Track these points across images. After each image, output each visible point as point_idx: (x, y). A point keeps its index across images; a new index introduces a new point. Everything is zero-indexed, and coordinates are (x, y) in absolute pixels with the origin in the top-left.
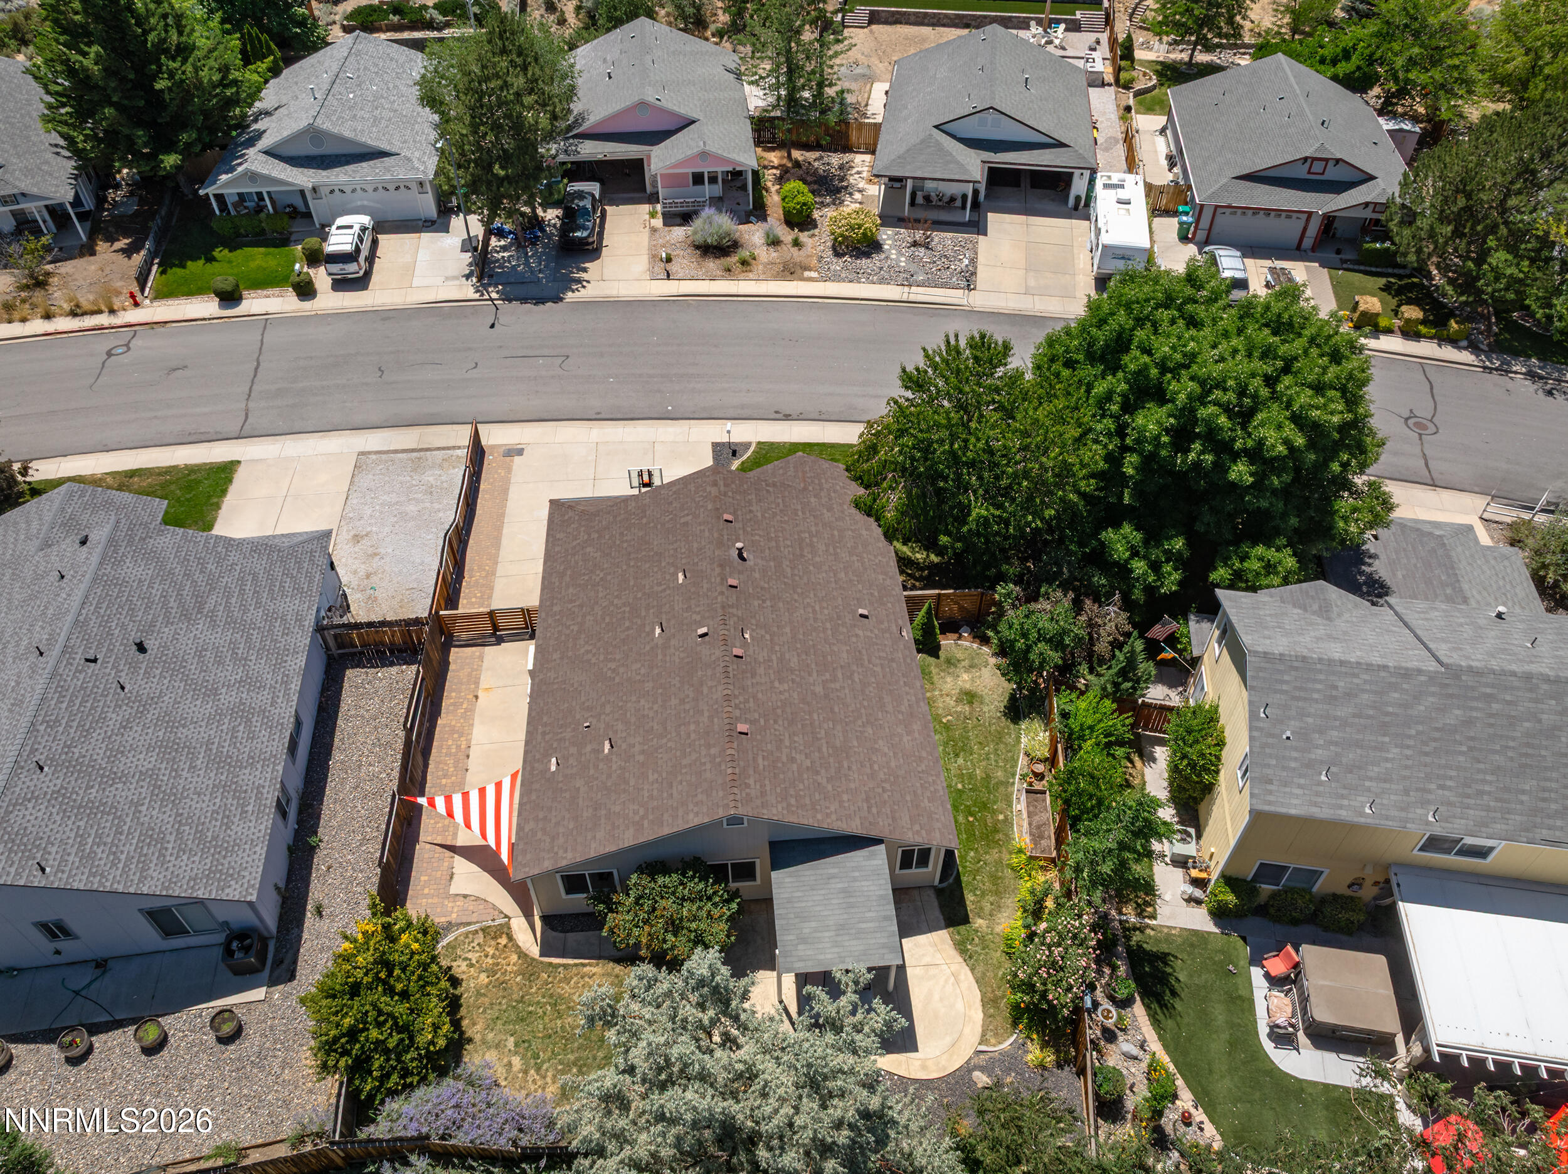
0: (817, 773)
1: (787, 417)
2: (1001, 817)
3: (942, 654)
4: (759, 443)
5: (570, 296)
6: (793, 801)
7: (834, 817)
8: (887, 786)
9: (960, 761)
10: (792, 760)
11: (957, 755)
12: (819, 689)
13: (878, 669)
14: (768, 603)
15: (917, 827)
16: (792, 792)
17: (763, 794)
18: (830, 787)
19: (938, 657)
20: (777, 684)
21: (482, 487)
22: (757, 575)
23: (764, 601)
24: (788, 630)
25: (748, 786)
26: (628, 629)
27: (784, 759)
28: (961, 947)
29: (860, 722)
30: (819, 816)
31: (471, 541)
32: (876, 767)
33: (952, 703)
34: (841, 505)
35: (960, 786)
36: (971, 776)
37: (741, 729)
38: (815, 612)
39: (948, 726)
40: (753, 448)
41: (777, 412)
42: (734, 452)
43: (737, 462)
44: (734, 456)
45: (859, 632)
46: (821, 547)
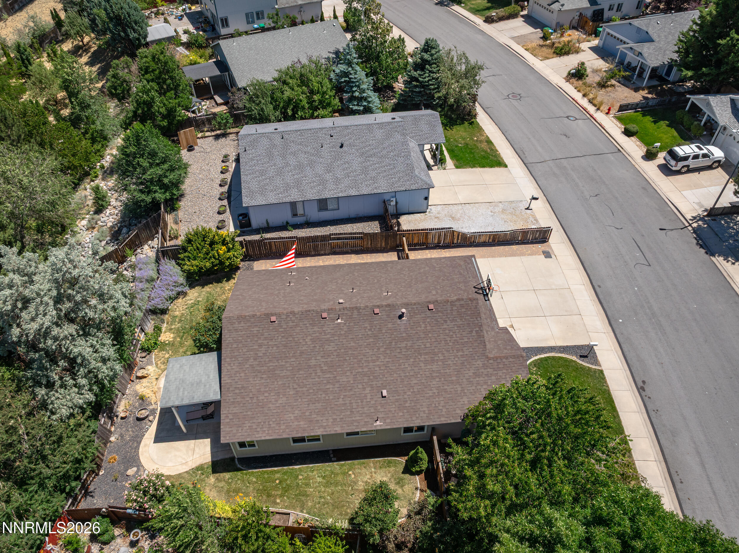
0: (255, 359)
1: (641, 389)
2: (278, 501)
3: (407, 476)
4: (601, 372)
5: (719, 260)
6: (234, 346)
7: (229, 368)
8: (255, 401)
9: (319, 480)
10: (260, 346)
11: (324, 478)
12: (313, 362)
13: (341, 401)
14: (370, 333)
15: (231, 417)
16: (240, 345)
17: (236, 330)
18: (248, 366)
19: (403, 473)
20: (309, 338)
22: (390, 325)
23: (370, 330)
24: (353, 344)
25: (239, 323)
27: (259, 342)
28: (200, 468)
29: (296, 386)
30: (228, 360)
32: (266, 394)
33: (365, 479)
34: (486, 383)
35: (300, 477)
36: (307, 485)
37: (273, 318)
38: (374, 361)
39: (345, 474)
40: (594, 367)
41: (644, 382)
42: (586, 357)
43: (574, 358)
44: (581, 356)
45: (368, 390)
46: (434, 367)
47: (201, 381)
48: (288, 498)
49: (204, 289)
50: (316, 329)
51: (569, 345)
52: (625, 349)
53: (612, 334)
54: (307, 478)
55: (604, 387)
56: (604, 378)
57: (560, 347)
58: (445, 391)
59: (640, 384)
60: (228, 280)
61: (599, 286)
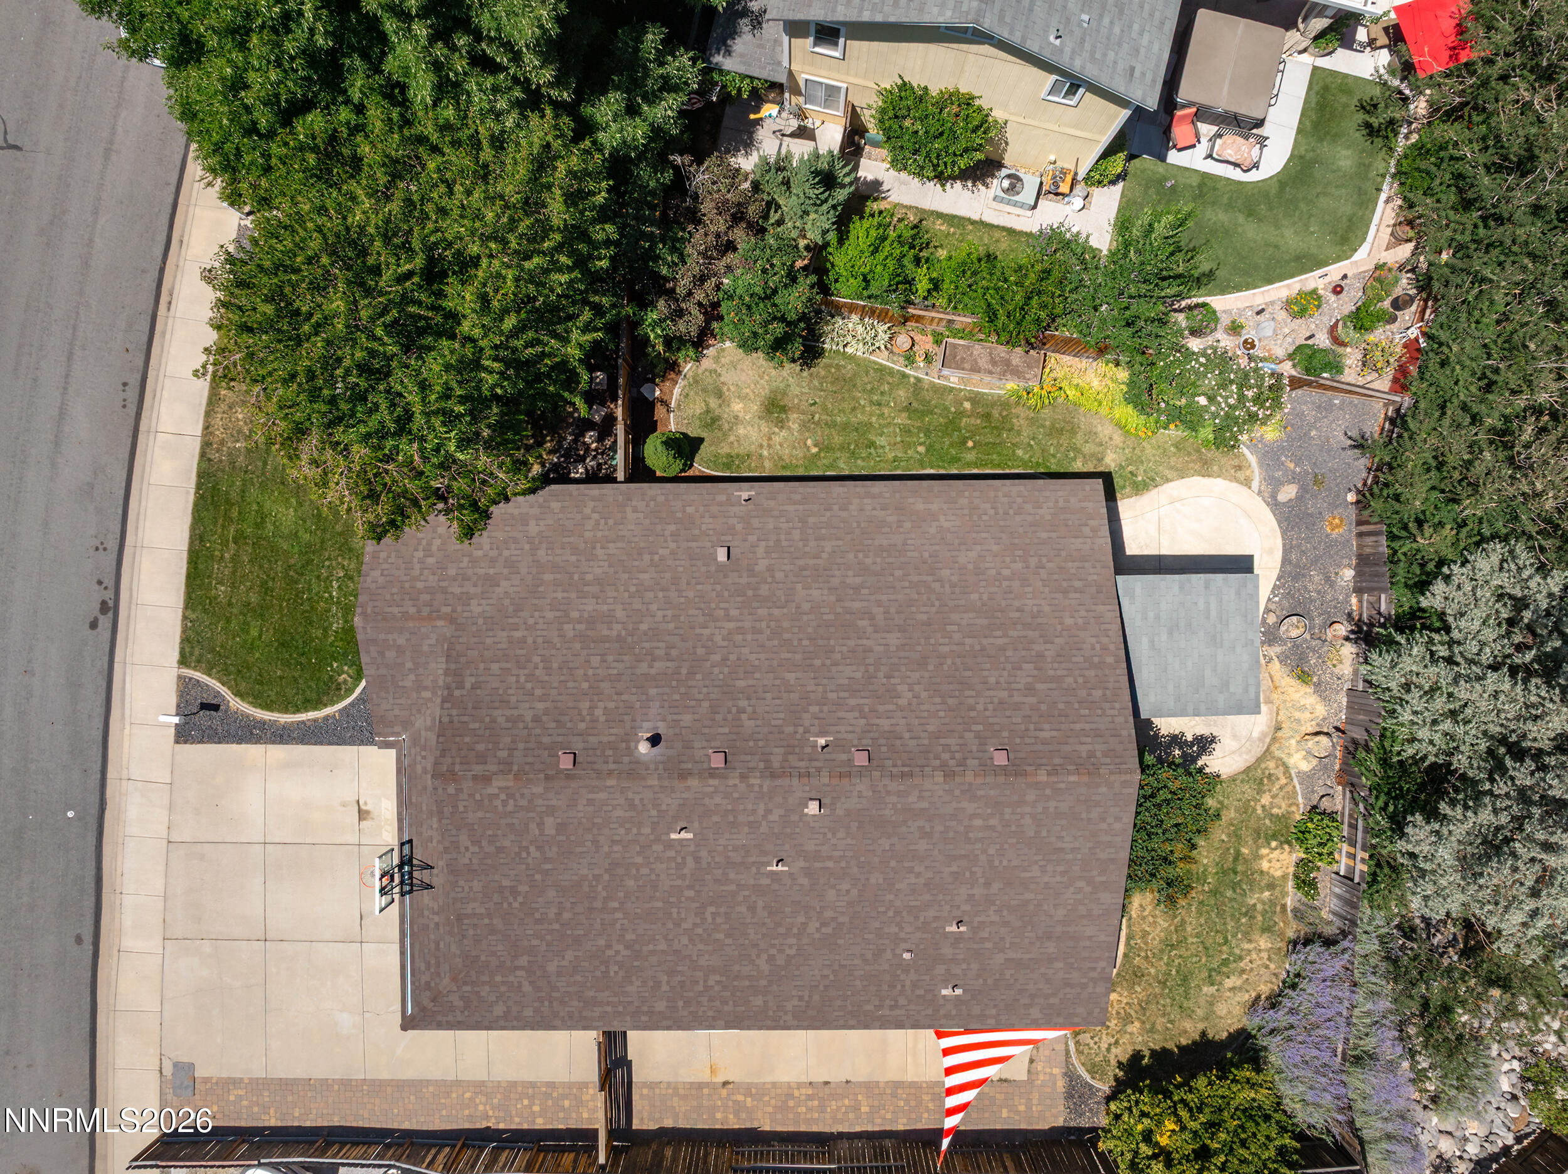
0: (1040, 656)
1: (110, 608)
2: (967, 405)
4: (183, 661)
6: (1097, 694)
7: (1105, 640)
8: (1033, 562)
9: (881, 441)
10: (1030, 690)
11: (872, 444)
12: (894, 639)
13: (828, 546)
14: (743, 703)
15: (1086, 531)
16: (1083, 693)
17: (1097, 733)
18: (1058, 641)
19: (701, 440)
20: (903, 702)
21: (273, 1123)
22: (687, 719)
23: (741, 711)
24: (791, 677)
25: (1091, 754)
26: (752, 909)
27: (1032, 700)
28: (1140, 488)
29: (936, 586)
30: (1110, 660)
31: (406, 1126)
32: (1006, 572)
33: (784, 433)
35: (921, 449)
36: (906, 431)
37: (1000, 759)
38: (740, 630)
39: (824, 448)
40: (197, 675)
41: (94, 625)
42: (205, 706)
43: (236, 704)
44: (215, 708)
45: (762, 565)
46: (590, 606)
47: (1170, 633)
48: (946, 408)
49: (1201, 1026)
50: (885, 724)
51: (234, 746)
52: (98, 723)
53: (111, 774)
54: (907, 446)
55: (193, 616)
56: (185, 640)
57: (257, 740)
58: (575, 551)
59: (105, 622)
60: (1137, 1056)
61: (79, 940)
